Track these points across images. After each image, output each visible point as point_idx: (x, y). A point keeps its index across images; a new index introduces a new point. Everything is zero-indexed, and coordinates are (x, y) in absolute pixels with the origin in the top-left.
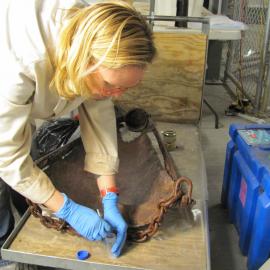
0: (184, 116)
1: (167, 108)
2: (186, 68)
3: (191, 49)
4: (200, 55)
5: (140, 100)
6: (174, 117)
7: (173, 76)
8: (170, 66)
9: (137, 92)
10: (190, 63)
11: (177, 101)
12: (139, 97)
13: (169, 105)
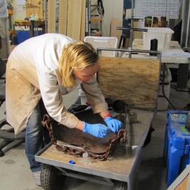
0: (147, 106)
1: (137, 101)
2: (149, 79)
3: (152, 68)
4: (156, 71)
5: (123, 96)
6: (141, 106)
7: (141, 83)
8: (139, 77)
9: (121, 91)
10: (150, 76)
11: (143, 97)
12: (122, 94)
13: (139, 99)
